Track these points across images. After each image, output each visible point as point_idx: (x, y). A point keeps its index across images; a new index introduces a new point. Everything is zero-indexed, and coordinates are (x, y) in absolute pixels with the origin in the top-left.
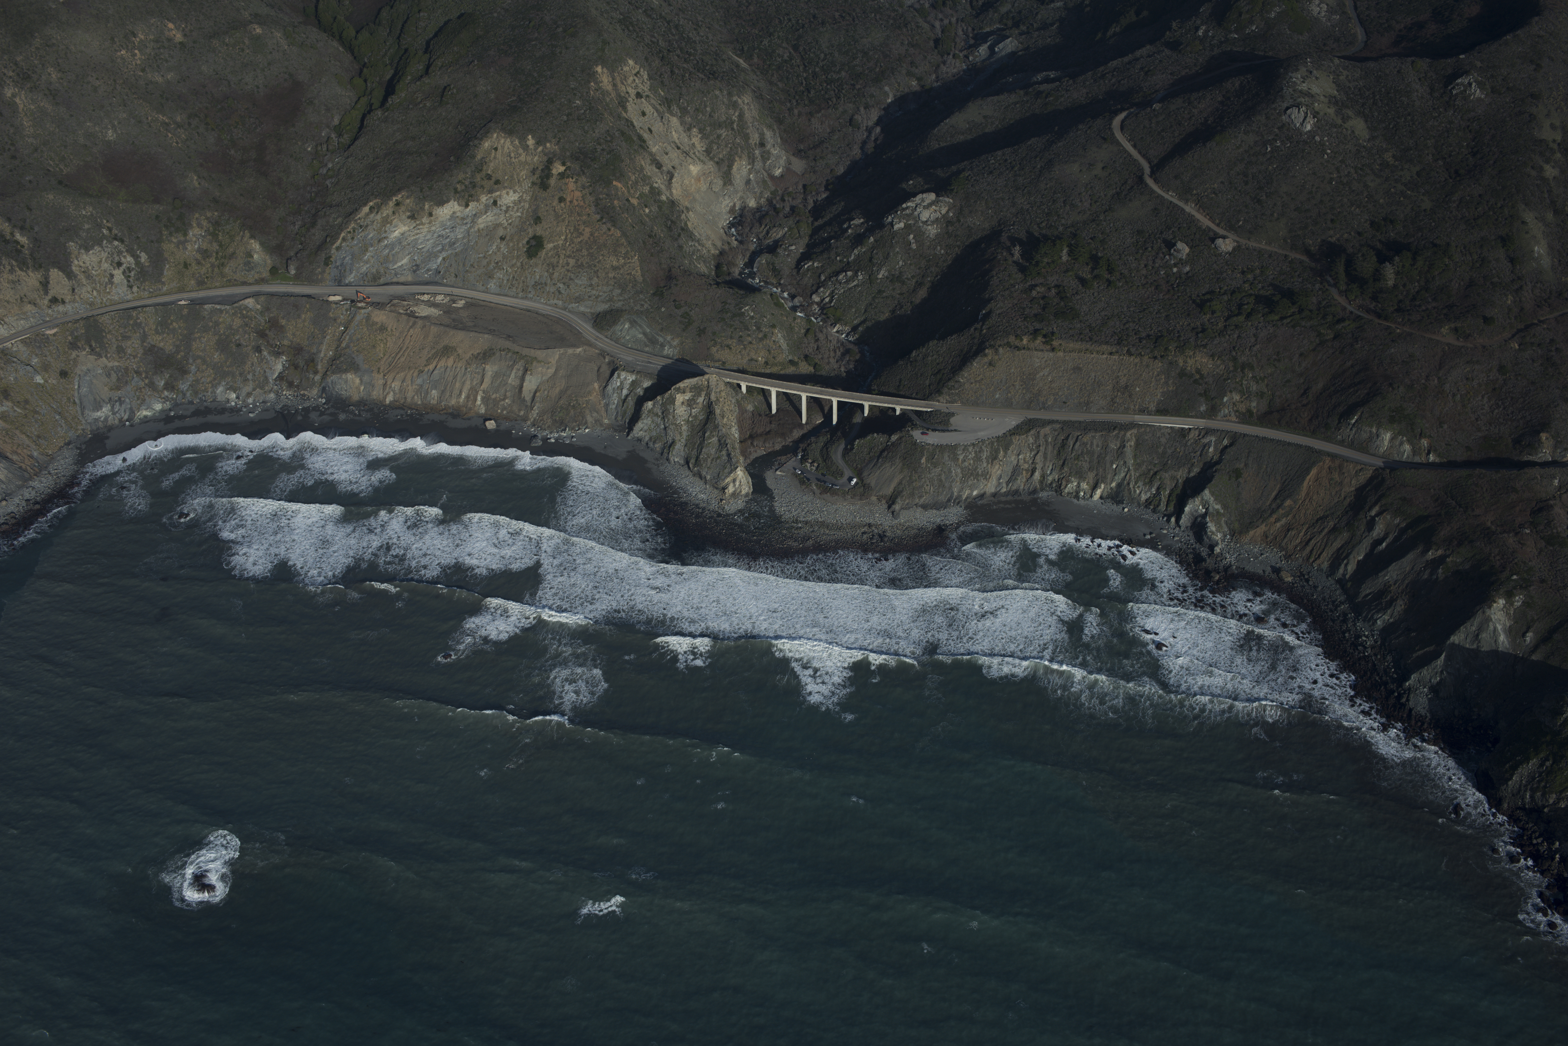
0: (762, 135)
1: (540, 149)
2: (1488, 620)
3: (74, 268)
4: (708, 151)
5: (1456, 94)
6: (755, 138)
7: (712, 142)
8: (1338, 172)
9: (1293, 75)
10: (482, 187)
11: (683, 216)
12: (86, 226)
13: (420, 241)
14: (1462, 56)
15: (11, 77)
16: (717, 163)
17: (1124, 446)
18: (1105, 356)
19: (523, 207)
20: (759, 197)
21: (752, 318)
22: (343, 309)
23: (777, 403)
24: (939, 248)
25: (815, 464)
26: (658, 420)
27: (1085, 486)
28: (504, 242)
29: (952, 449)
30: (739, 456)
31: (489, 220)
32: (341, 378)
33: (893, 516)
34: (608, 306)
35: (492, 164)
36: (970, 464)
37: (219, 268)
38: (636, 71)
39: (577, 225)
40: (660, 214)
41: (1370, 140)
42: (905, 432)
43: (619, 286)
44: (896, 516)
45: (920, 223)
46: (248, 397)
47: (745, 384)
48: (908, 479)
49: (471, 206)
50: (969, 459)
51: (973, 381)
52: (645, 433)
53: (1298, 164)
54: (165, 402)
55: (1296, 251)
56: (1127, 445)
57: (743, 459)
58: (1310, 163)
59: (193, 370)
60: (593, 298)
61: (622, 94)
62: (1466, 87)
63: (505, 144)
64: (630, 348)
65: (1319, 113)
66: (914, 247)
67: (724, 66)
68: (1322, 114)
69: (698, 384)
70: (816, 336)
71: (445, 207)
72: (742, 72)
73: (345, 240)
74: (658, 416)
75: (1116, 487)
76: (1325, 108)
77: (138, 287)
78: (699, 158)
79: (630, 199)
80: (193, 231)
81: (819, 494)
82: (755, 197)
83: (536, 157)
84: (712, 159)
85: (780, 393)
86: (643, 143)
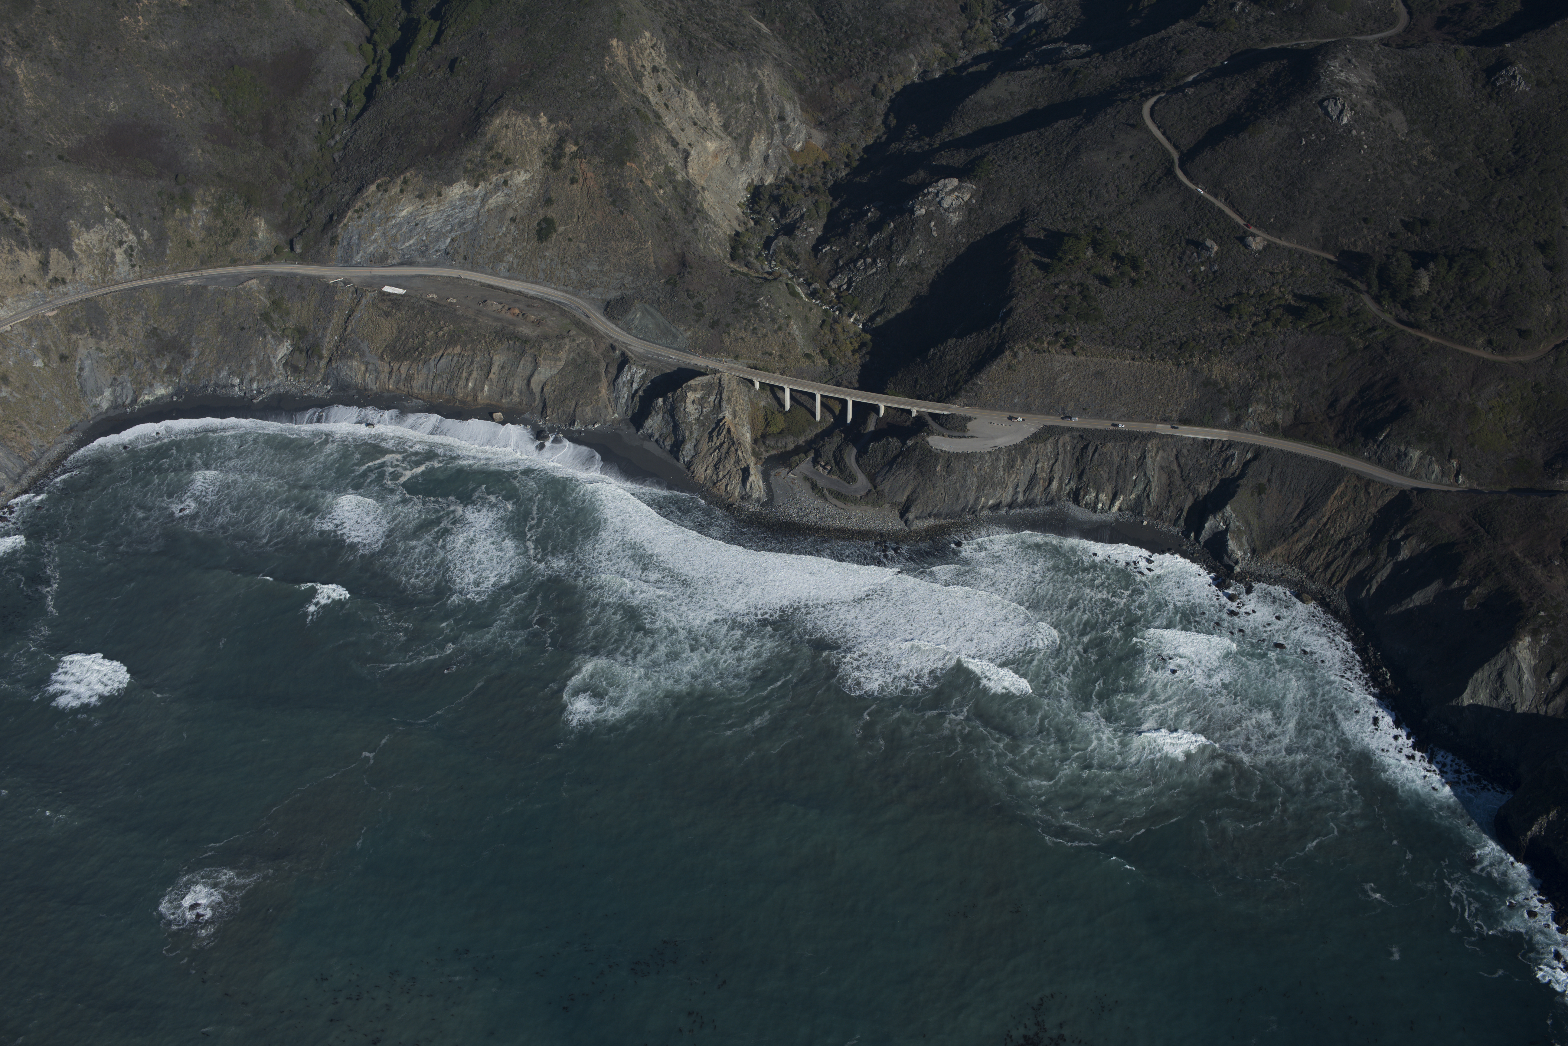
0: (782, 108)
1: (553, 126)
2: (1513, 657)
3: (74, 248)
4: (726, 127)
5: (1500, 86)
6: (774, 111)
7: (729, 117)
8: (1374, 168)
9: (1331, 63)
10: (493, 166)
11: (699, 197)
12: (87, 204)
13: (428, 221)
14: (1508, 45)
15: (10, 46)
16: (735, 138)
17: (1145, 457)
18: (1127, 362)
19: (534, 188)
20: (777, 174)
21: (767, 309)
22: (349, 291)
23: (791, 401)
24: (960, 236)
25: (828, 467)
26: (668, 418)
27: (1103, 497)
28: (514, 224)
29: (968, 457)
30: (751, 458)
31: (500, 201)
32: (347, 365)
33: (907, 525)
34: (619, 293)
35: (503, 143)
36: (986, 473)
37: (223, 247)
38: (653, 43)
39: (589, 208)
40: (675, 196)
41: (1408, 135)
42: (921, 437)
43: (631, 273)
44: (910, 526)
45: (942, 209)
46: (252, 382)
47: (757, 381)
48: (922, 487)
49: (481, 185)
50: (986, 467)
51: (991, 384)
52: (655, 430)
53: (1333, 160)
54: (167, 387)
55: (1327, 252)
56: (1147, 456)
57: (756, 461)
58: (1345, 158)
59: (196, 353)
60: (604, 284)
61: (638, 69)
62: (1511, 78)
63: (516, 122)
64: (640, 338)
65: (1356, 106)
66: (935, 234)
67: (744, 33)
68: (1359, 106)
69: (710, 382)
70: (832, 327)
71: (454, 186)
72: (763, 39)
73: (351, 219)
74: (668, 413)
75: (1135, 499)
76: (1363, 100)
77: (140, 267)
78: (716, 134)
79: (644, 180)
80: (196, 208)
81: (832, 500)
82: (774, 173)
83: (549, 136)
84: (729, 134)
85: (794, 391)
86: (658, 121)
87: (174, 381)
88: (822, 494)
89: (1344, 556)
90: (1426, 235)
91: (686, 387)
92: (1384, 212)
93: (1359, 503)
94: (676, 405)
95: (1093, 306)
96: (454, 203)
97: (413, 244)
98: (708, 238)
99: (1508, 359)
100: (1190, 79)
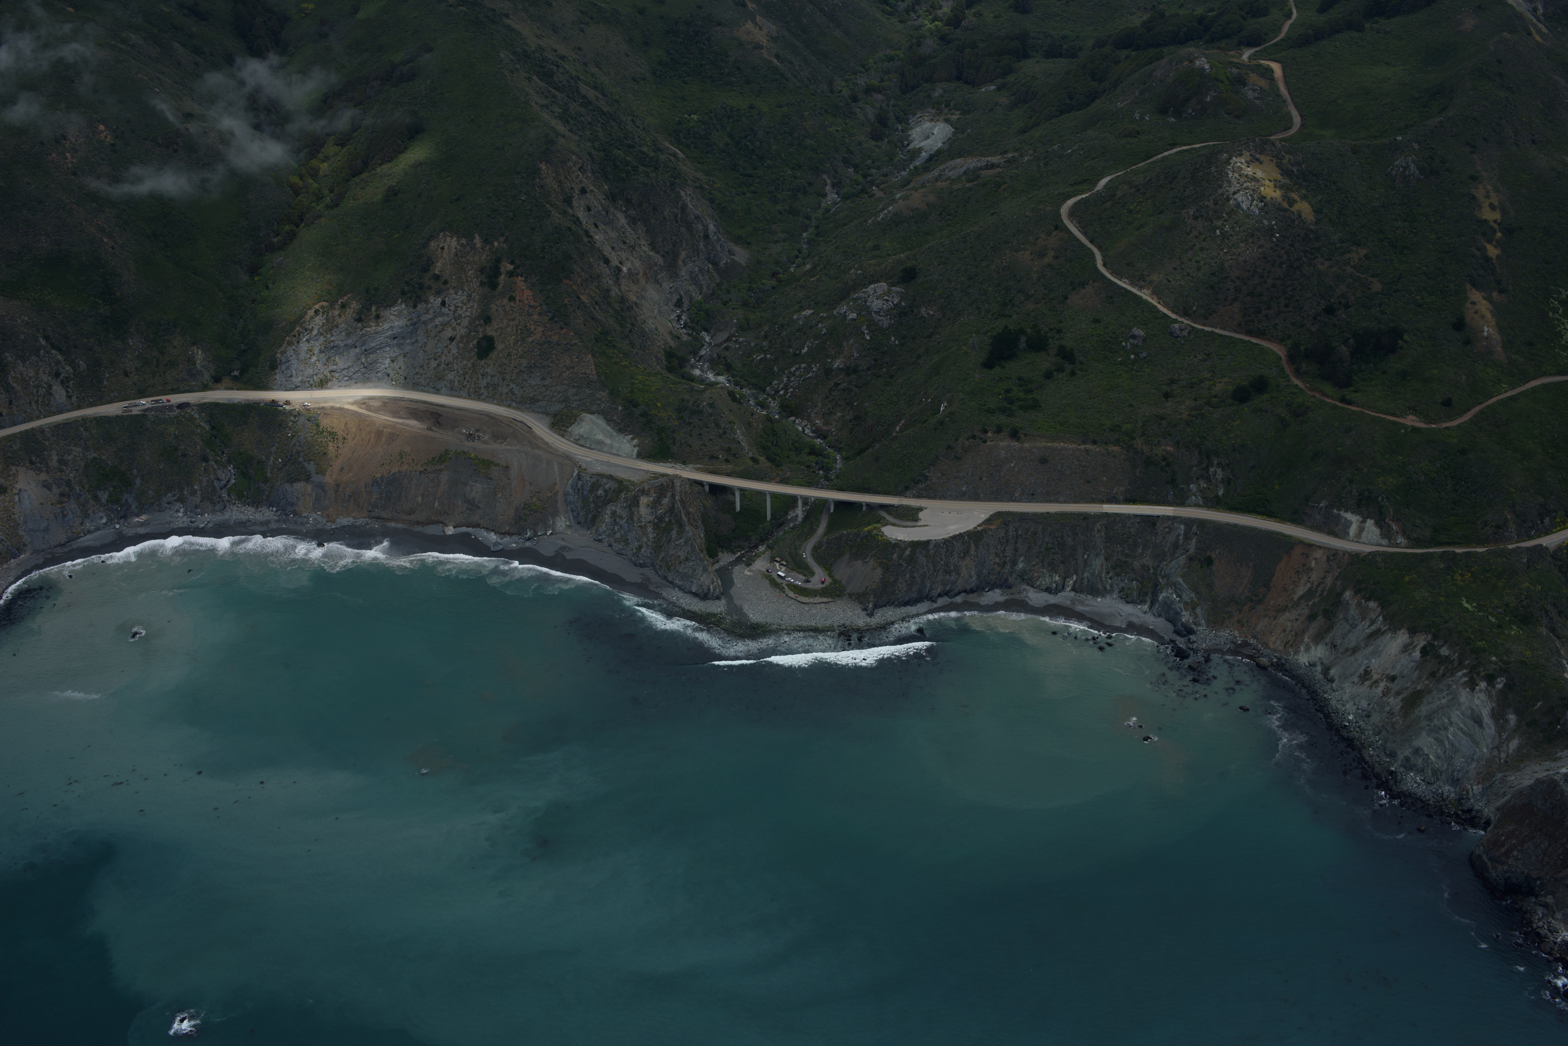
0: (705, 226)
1: (488, 247)
3: (10, 380)
4: (653, 245)
5: (1396, 176)
6: (698, 229)
7: (656, 236)
8: (1288, 256)
9: (1237, 159)
10: (430, 288)
11: (633, 312)
12: (22, 336)
14: (1399, 138)
16: (663, 256)
17: (1095, 537)
19: (472, 307)
20: (705, 290)
21: (711, 415)
22: (291, 414)
23: (741, 502)
24: (893, 338)
25: (784, 563)
26: (622, 522)
27: (1057, 578)
28: (454, 343)
29: (923, 545)
30: (707, 557)
31: (438, 321)
32: (292, 487)
33: (868, 615)
34: (563, 406)
35: (439, 264)
36: (942, 560)
37: (160, 376)
38: (580, 165)
39: (528, 325)
40: (611, 311)
41: (1316, 223)
42: (875, 528)
43: (574, 386)
44: (871, 615)
45: (873, 313)
46: (196, 508)
47: (707, 483)
48: (881, 577)
49: (419, 306)
50: (941, 554)
51: (939, 475)
52: (609, 536)
53: (1248, 249)
54: (110, 516)
55: (1251, 336)
56: (1097, 535)
57: (712, 560)
58: (1261, 247)
59: (138, 481)
60: (547, 398)
61: (567, 190)
62: (1406, 168)
63: (452, 243)
64: (588, 448)
65: (1265, 198)
66: (868, 338)
67: (663, 157)
68: (1269, 198)
69: (662, 485)
70: (774, 431)
71: (392, 308)
72: (680, 163)
73: (290, 343)
74: (622, 518)
75: (1088, 578)
76: (1270, 192)
77: (77, 398)
78: (645, 252)
79: (581, 296)
80: (132, 339)
81: (791, 594)
82: (701, 289)
83: (484, 256)
84: (657, 252)
85: (742, 490)
86: (590, 239)
87: (117, 510)
88: (782, 589)
89: (1297, 620)
90: (1344, 316)
91: (638, 491)
92: (1301, 297)
93: (1307, 569)
94: (630, 510)
95: (1031, 396)
96: (392, 325)
97: (352, 366)
98: (644, 351)
99: (1433, 426)
100: (1104, 182)
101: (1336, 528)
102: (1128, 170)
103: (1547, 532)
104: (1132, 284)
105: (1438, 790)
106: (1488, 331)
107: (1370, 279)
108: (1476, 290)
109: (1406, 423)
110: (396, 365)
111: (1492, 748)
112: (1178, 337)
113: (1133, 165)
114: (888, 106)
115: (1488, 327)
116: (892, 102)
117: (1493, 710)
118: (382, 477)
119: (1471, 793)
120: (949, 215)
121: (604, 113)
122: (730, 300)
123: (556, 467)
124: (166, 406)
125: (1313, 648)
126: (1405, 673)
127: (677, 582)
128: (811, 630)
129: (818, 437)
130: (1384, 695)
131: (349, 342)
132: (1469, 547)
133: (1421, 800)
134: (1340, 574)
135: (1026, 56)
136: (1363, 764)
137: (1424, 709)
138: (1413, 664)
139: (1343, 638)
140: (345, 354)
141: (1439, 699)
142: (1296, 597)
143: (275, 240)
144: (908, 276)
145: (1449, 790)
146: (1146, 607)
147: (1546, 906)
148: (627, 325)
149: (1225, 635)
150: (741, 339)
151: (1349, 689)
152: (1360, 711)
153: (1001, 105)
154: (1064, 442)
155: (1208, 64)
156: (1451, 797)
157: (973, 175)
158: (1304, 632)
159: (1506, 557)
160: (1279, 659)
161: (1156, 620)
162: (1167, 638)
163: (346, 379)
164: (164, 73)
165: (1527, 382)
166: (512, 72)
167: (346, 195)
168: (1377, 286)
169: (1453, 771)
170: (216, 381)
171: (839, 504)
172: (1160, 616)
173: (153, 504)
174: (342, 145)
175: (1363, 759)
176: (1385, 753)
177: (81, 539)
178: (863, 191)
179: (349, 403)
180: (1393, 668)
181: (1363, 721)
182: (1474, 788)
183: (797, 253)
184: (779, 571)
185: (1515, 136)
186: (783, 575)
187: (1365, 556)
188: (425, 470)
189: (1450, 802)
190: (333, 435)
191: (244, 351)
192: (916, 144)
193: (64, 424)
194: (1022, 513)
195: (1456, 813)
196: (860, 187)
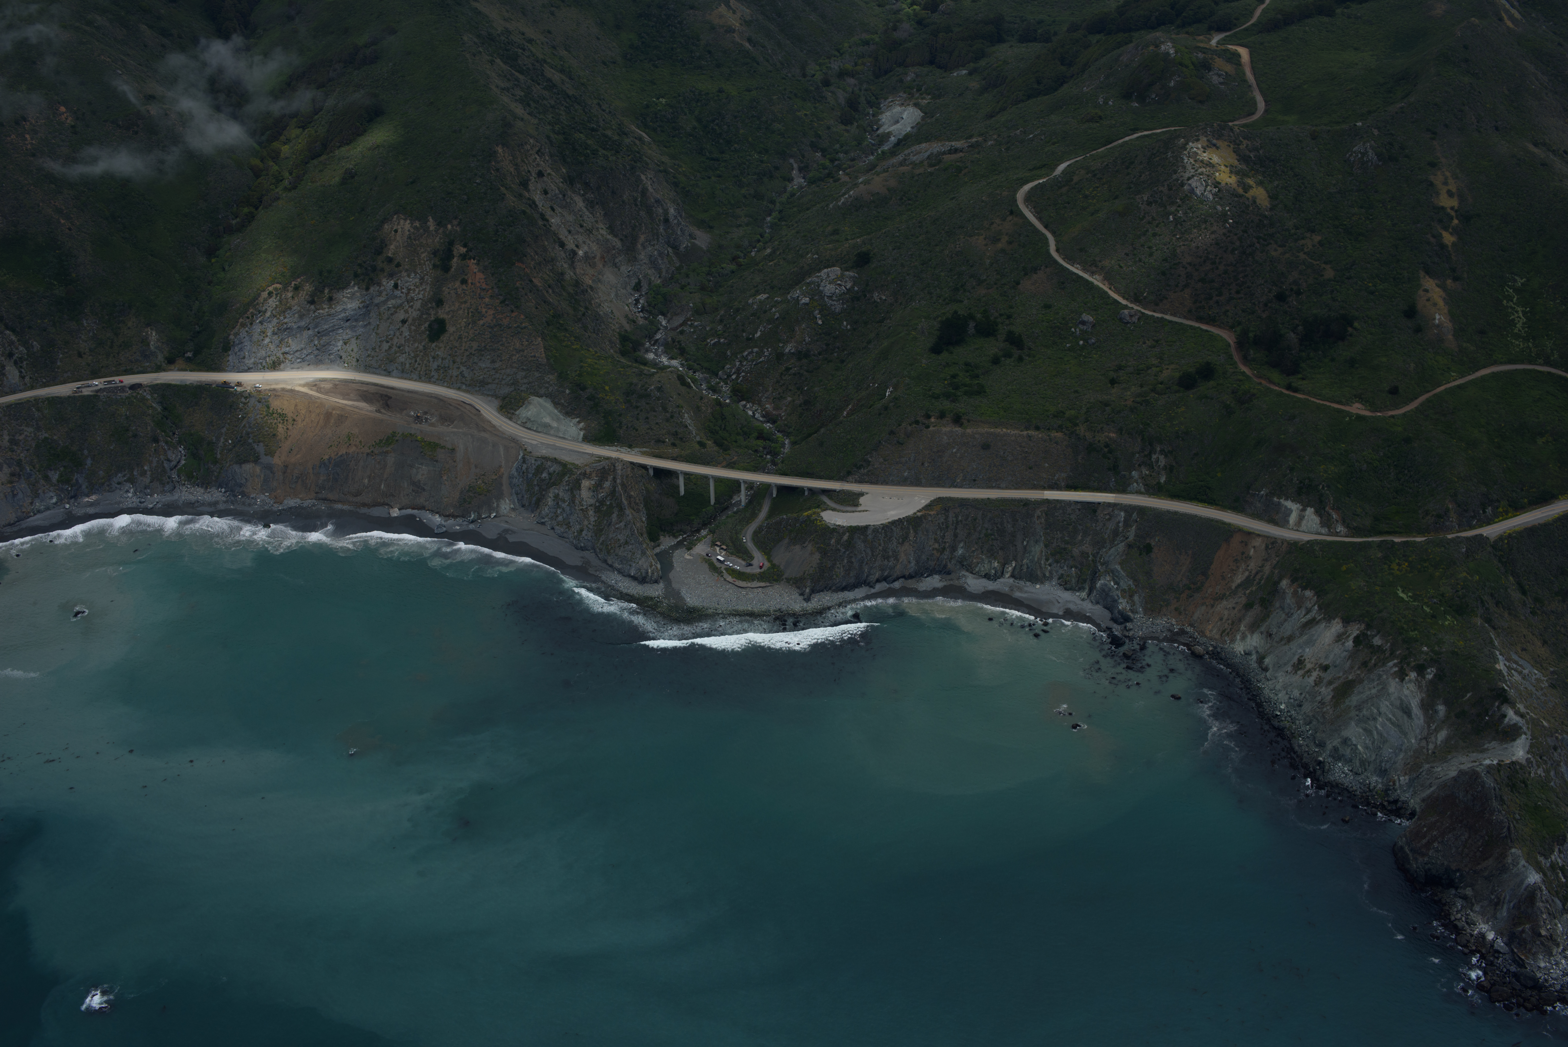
1: (441, 230)
4: (611, 228)
5: (1354, 162)
6: (658, 214)
7: (615, 219)
8: (1241, 242)
9: (1194, 145)
10: (383, 270)
11: (588, 295)
13: (320, 325)
14: (1359, 124)
16: (621, 239)
17: (1035, 524)
19: (424, 290)
20: (664, 274)
21: (658, 399)
22: (242, 396)
23: (685, 485)
24: (845, 323)
25: (724, 547)
26: (564, 505)
27: (996, 564)
28: (406, 325)
29: (862, 530)
30: (648, 541)
31: (391, 303)
32: (241, 468)
33: (804, 599)
34: (512, 389)
35: (392, 247)
36: (880, 545)
37: (114, 356)
38: (537, 149)
39: (480, 308)
40: (564, 294)
41: (1271, 209)
42: (814, 513)
43: (523, 369)
44: (807, 600)
45: (826, 298)
46: (145, 488)
47: (651, 466)
48: (819, 561)
49: (372, 289)
50: (879, 540)
51: (881, 460)
52: (551, 519)
53: (1201, 235)
54: (60, 495)
55: (1201, 323)
56: (1037, 522)
57: (653, 544)
58: (1213, 233)
59: (89, 462)
60: (497, 381)
61: (524, 173)
62: (1363, 154)
63: (405, 226)
64: (535, 431)
65: (1220, 183)
66: (820, 322)
67: (627, 141)
68: (1223, 184)
69: (604, 468)
70: (723, 415)
71: (345, 291)
72: (645, 147)
73: (243, 325)
74: (564, 501)
75: (1027, 564)
76: (1226, 178)
77: (31, 378)
78: (602, 235)
79: (533, 280)
80: (87, 320)
81: (730, 579)
82: (660, 273)
83: (438, 239)
84: (616, 236)
85: (687, 475)
86: (546, 223)
87: (67, 490)
88: (720, 573)
89: (1234, 608)
90: (1295, 303)
91: (580, 474)
92: (1252, 283)
93: (1245, 557)
94: (572, 493)
95: (977, 382)
96: (345, 307)
97: (305, 348)
98: (597, 334)
99: (1379, 414)
100: (1062, 167)
101: (1276, 517)
102: (1088, 155)
103: (1489, 522)
104: (1084, 270)
105: (1366, 781)
106: (1439, 319)
107: (1323, 266)
108: (1430, 277)
109: (1351, 411)
110: (348, 348)
111: (1421, 739)
112: (1128, 323)
113: (1093, 151)
114: (860, 90)
115: (1439, 314)
116: (865, 86)
117: (1422, 700)
118: (330, 459)
119: (1397, 784)
120: (909, 200)
121: (568, 96)
122: (689, 284)
123: (501, 449)
124: (118, 387)
125: (1249, 636)
126: (1337, 662)
127: (616, 565)
128: (747, 615)
129: (768, 422)
130: (1316, 684)
131: (303, 324)
132: (1409, 536)
133: (1348, 790)
134: (1278, 562)
135: (1001, 40)
136: (1292, 753)
137: (1354, 700)
138: (1345, 653)
139: (1279, 627)
140: (298, 336)
141: (1370, 689)
142: (1234, 586)
143: (234, 222)
144: (862, 260)
145: (1377, 781)
146: (1084, 594)
147: (1465, 898)
148: (580, 308)
149: (1162, 623)
150: (696, 323)
151: (1282, 679)
152: (1292, 701)
153: (971, 90)
154: (1007, 428)
155: (1173, 49)
156: (1378, 788)
157: (935, 160)
158: (1240, 620)
159: (1444, 546)
160: (1215, 648)
161: (1093, 608)
162: (1103, 625)
163: (298, 360)
164: (128, 55)
165: (1477, 371)
166: (474, 55)
167: (305, 178)
168: (1329, 273)
169: (1381, 762)
170: (170, 362)
171: (782, 489)
172: (1097, 603)
173: (103, 484)
174: (304, 128)
175: (1292, 749)
176: (1315, 743)
177: (31, 519)
178: (829, 175)
179: (300, 385)
180: (1327, 657)
181: (1295, 710)
182: (1401, 778)
183: (759, 236)
184: (718, 555)
185: (1478, 122)
186: (722, 559)
187: (1303, 545)
188: (372, 452)
189: (1376, 793)
190: (283, 416)
191: (198, 332)
192: (885, 129)
193: (16, 404)
194: (962, 499)
195: (1381, 804)
196: (827, 171)
